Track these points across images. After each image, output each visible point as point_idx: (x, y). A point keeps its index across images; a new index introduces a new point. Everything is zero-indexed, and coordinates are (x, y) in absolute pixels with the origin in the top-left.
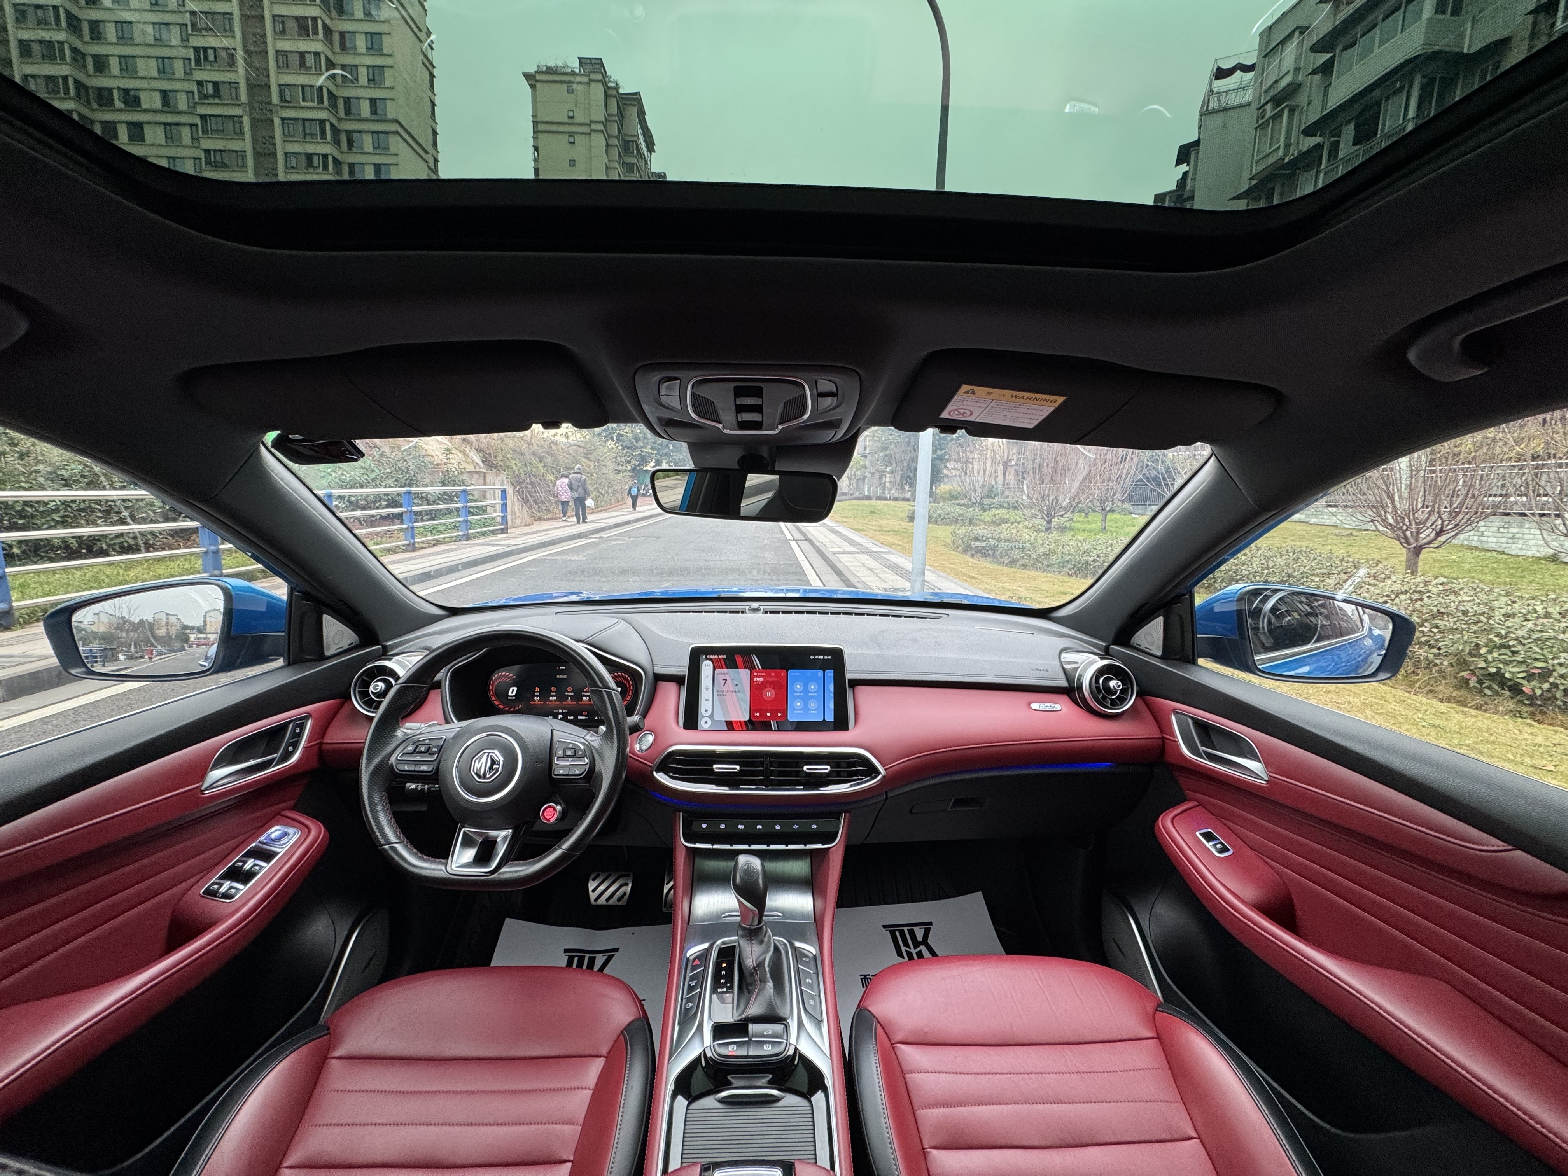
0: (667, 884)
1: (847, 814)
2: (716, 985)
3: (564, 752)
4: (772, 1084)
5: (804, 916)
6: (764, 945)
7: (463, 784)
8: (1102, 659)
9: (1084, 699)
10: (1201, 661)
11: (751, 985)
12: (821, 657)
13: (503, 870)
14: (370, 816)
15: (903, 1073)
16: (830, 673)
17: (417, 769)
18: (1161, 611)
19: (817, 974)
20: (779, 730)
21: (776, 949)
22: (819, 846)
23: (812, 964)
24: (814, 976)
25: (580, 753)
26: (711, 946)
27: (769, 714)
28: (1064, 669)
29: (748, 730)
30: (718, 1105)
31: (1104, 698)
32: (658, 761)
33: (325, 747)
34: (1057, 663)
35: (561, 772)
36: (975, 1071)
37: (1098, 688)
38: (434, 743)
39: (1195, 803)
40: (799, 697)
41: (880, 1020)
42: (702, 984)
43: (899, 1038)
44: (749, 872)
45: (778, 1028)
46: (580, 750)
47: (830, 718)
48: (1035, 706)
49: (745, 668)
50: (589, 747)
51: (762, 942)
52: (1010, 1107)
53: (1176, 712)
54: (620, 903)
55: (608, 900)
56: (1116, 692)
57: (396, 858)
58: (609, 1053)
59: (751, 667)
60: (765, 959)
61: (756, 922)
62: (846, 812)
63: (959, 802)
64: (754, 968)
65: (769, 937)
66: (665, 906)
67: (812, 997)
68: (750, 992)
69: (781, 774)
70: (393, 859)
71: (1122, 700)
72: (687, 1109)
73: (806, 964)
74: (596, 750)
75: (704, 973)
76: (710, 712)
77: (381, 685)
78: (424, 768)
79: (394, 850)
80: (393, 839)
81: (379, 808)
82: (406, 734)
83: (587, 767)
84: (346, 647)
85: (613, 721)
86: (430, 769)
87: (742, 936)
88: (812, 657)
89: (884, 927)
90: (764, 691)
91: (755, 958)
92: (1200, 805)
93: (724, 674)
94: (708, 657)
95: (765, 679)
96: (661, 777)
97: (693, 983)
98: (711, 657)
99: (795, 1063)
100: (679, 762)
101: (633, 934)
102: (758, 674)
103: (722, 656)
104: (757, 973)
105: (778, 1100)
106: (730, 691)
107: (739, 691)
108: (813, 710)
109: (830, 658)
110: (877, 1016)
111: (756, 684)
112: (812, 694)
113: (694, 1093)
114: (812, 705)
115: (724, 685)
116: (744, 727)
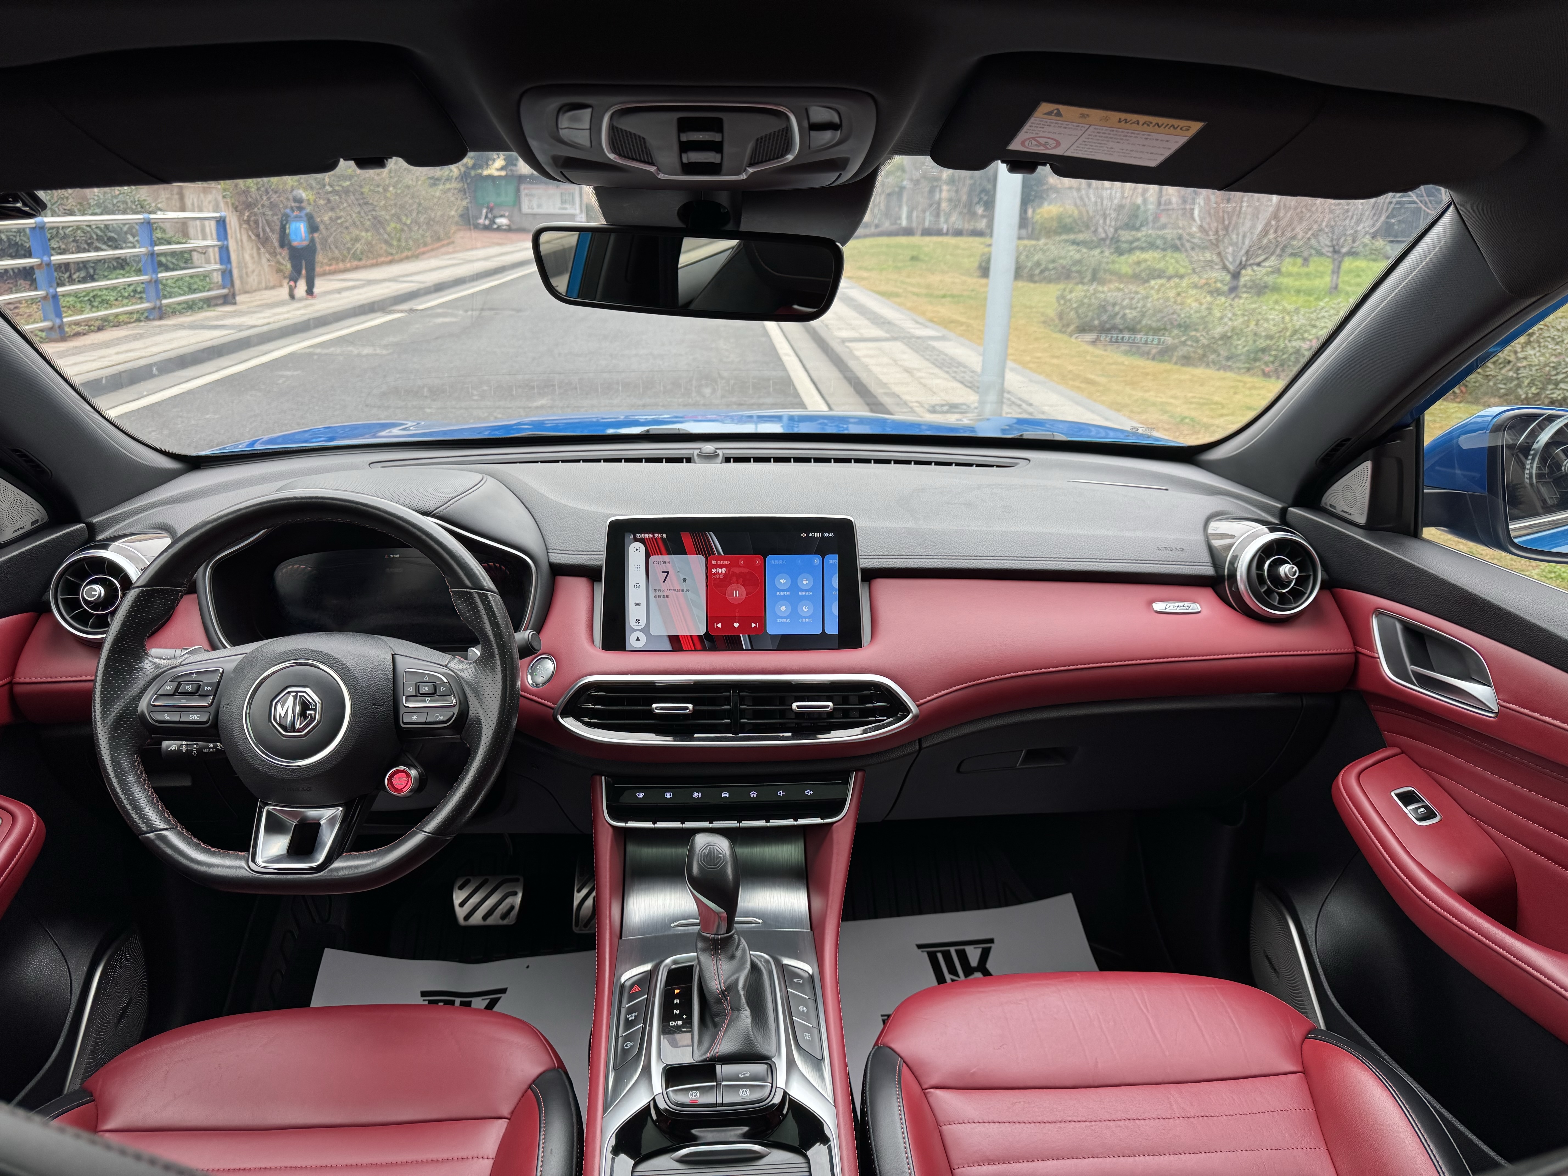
0: (579, 891)
1: (860, 774)
2: (667, 1016)
3: (417, 688)
4: (749, 1137)
5: (794, 921)
6: (735, 963)
7: (261, 740)
8: (1271, 529)
9: (1237, 595)
10: (1429, 533)
11: (718, 1015)
12: (819, 535)
13: (336, 864)
14: (118, 790)
15: (938, 1125)
16: (833, 560)
17: (183, 719)
18: (1370, 452)
19: (816, 1000)
20: (753, 649)
21: (754, 967)
22: (817, 821)
23: (808, 988)
24: (811, 1004)
25: (443, 689)
26: (656, 969)
27: (736, 625)
28: (1211, 549)
29: (704, 649)
30: (678, 1165)
31: (1269, 592)
32: (562, 701)
33: (18, 689)
34: (1200, 537)
35: (415, 718)
36: (1040, 1119)
37: (1260, 577)
38: (205, 679)
39: (1397, 750)
40: (784, 598)
41: (907, 1059)
42: (646, 1019)
43: (934, 1081)
44: (711, 857)
45: (760, 1069)
46: (444, 685)
47: (833, 629)
48: (1158, 606)
49: (698, 553)
50: (458, 679)
51: (732, 957)
52: (1086, 1161)
53: (1379, 612)
54: (505, 922)
55: (485, 918)
56: (1290, 582)
57: (169, 851)
58: (512, 1113)
59: (706, 551)
60: (737, 980)
61: (724, 929)
62: (856, 771)
63: (1033, 756)
64: (723, 992)
65: (744, 950)
66: (577, 925)
67: (808, 1030)
68: (716, 1025)
69: (757, 715)
70: (165, 853)
71: (1297, 595)
72: (633, 1172)
73: (798, 987)
74: (467, 683)
75: (648, 1003)
76: (643, 623)
77: (98, 590)
78: (195, 717)
79: (164, 839)
80: (159, 823)
81: (131, 779)
82: (157, 666)
83: (456, 710)
84: (28, 527)
85: (492, 638)
86: (204, 719)
87: (704, 950)
88: (804, 535)
90: (729, 589)
91: (723, 978)
92: (1403, 752)
93: (664, 563)
94: (638, 536)
95: (729, 570)
96: (570, 724)
97: (631, 1017)
98: (642, 536)
99: (785, 1112)
100: (597, 700)
101: (528, 967)
102: (719, 563)
103: (660, 535)
104: (727, 999)
105: (760, 1156)
106: (674, 590)
107: (688, 590)
108: (806, 618)
109: (832, 535)
110: (902, 1054)
111: (716, 579)
112: (804, 593)
113: (644, 1151)
114: (805, 609)
115: (664, 581)
116: (698, 646)
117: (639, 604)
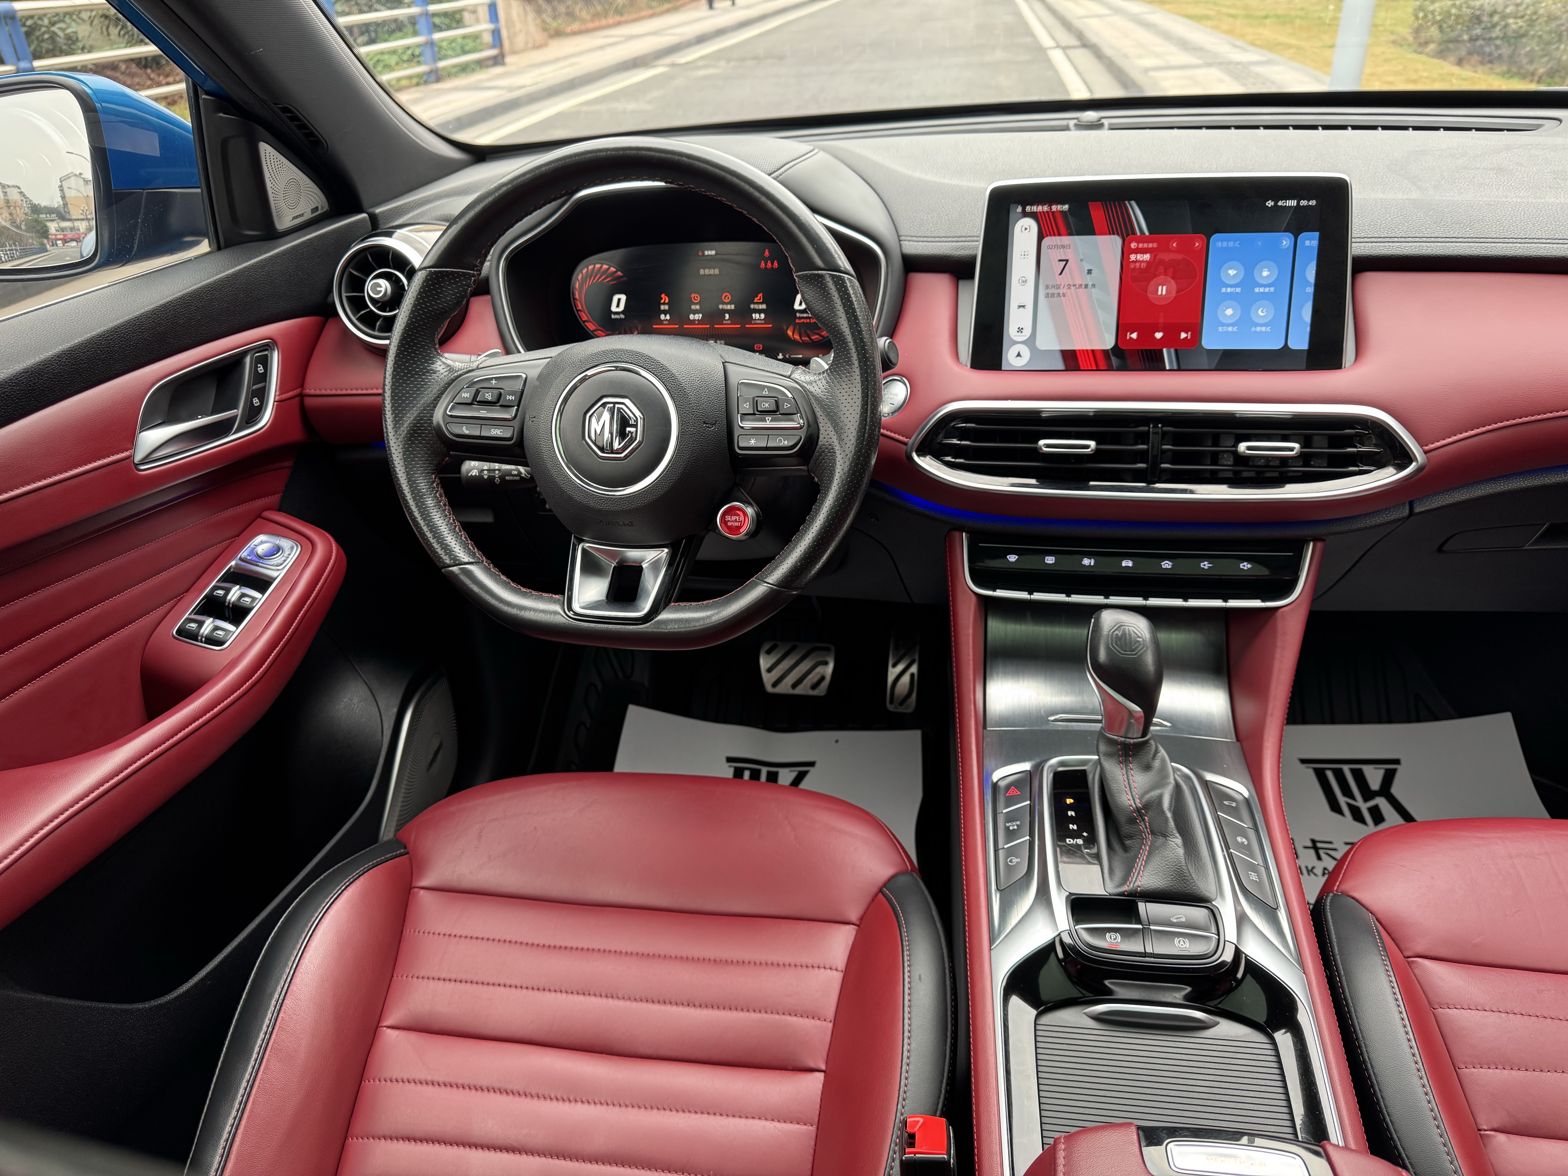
0: (894, 666)
1: (1319, 545)
2: (1061, 832)
3: (755, 404)
4: (1192, 1001)
5: (1216, 726)
6: (1154, 775)
7: (572, 462)
11: (1130, 837)
12: (1292, 203)
13: (664, 616)
14: (417, 514)
15: (1433, 1007)
16: (1310, 241)
17: (484, 433)
19: (1257, 830)
20: (1179, 369)
21: (1176, 783)
22: (1256, 603)
23: (1245, 813)
24: (1252, 834)
25: (786, 406)
26: (1038, 769)
27: (1159, 335)
29: (1110, 368)
30: (1092, 1024)
32: (920, 434)
33: (308, 401)
35: (753, 442)
38: (506, 386)
40: (1232, 296)
41: (1380, 916)
42: (1032, 828)
43: (1420, 948)
44: (1123, 640)
45: (1197, 914)
46: (787, 400)
47: (1300, 341)
49: (1111, 232)
50: (806, 394)
51: (1147, 768)
54: (815, 693)
55: (794, 686)
57: (475, 589)
58: (862, 919)
59: (1126, 231)
60: (1160, 796)
61: (1137, 731)
62: (1315, 540)
63: (1553, 531)
64: (1138, 810)
65: (1163, 761)
66: (891, 702)
67: (1253, 868)
68: (1132, 850)
69: (1176, 458)
70: (472, 591)
72: (1035, 1024)
73: (1234, 812)
74: (817, 399)
75: (1034, 812)
76: (1027, 332)
77: (384, 285)
78: (496, 432)
79: (469, 574)
80: (464, 557)
81: (430, 502)
82: (451, 369)
83: (803, 434)
84: (308, 216)
85: (849, 338)
86: (508, 435)
87: (1109, 755)
88: (1270, 203)
89: (1303, 761)
90: (1152, 283)
91: (1137, 792)
93: (1063, 247)
94: (1028, 209)
95: (1156, 256)
96: (928, 464)
97: (1013, 826)
98: (1034, 209)
99: (1239, 975)
100: (963, 434)
101: (837, 741)
102: (1141, 245)
103: (1059, 207)
104: (1144, 820)
105: (1203, 1026)
106: (1074, 285)
107: (1094, 286)
108: (1261, 325)
109: (1313, 203)
110: (1374, 908)
111: (1134, 269)
112: (1262, 290)
113: (1048, 999)
114: (1262, 313)
115: (1061, 274)
116: (1102, 364)
117: (1023, 306)
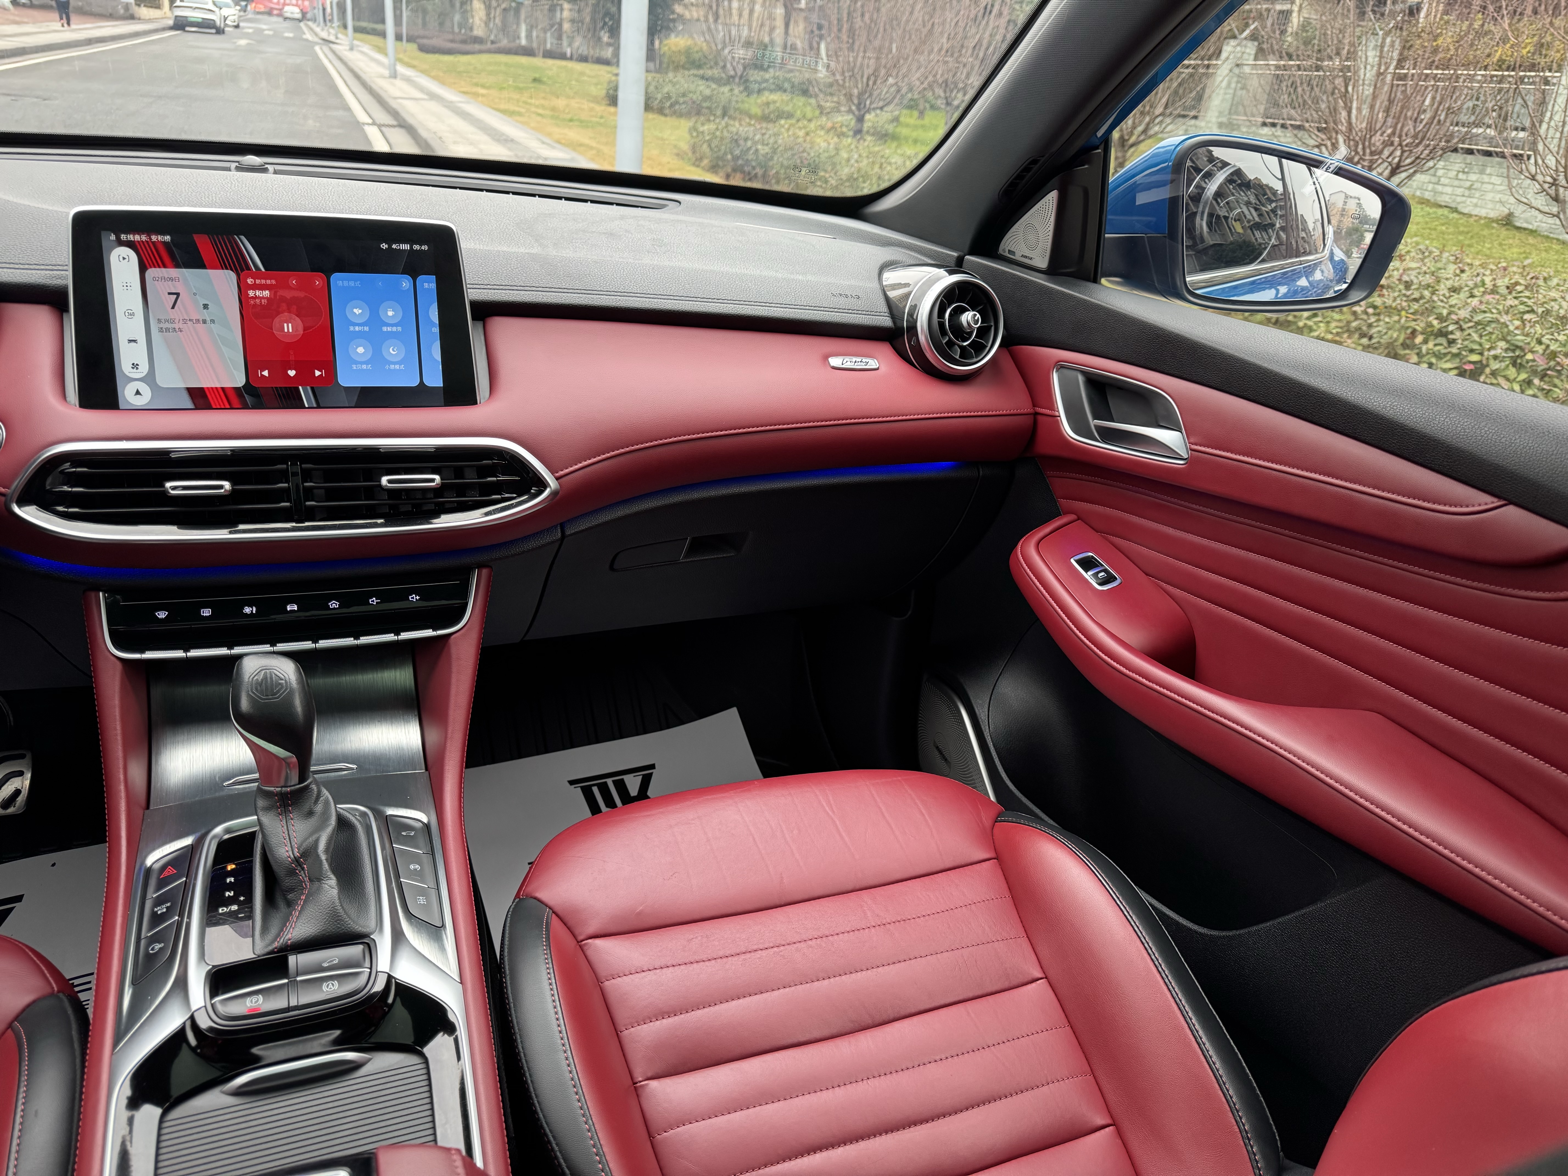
1: (485, 572)
2: (213, 901)
4: (340, 1044)
5: (402, 760)
6: (313, 821)
8: (951, 272)
9: (917, 349)
11: (291, 890)
12: (406, 247)
15: (598, 981)
16: (428, 284)
18: (1055, 181)
19: (433, 854)
20: (319, 407)
21: (343, 823)
22: (429, 633)
23: (422, 840)
24: (427, 859)
26: (200, 841)
27: (292, 373)
28: (887, 299)
29: (245, 407)
30: (231, 1100)
31: (950, 344)
32: (18, 483)
34: (875, 285)
36: (721, 953)
37: (941, 325)
39: (1073, 517)
40: (360, 335)
41: (556, 909)
42: (183, 909)
43: (591, 929)
45: (351, 952)
47: (435, 379)
48: (835, 361)
49: (224, 266)
51: (309, 814)
52: (776, 993)
53: (1061, 366)
56: (970, 334)
59: (239, 266)
60: (317, 842)
61: (294, 778)
62: (480, 566)
63: (698, 546)
64: (296, 860)
65: (327, 802)
67: (422, 892)
68: (290, 904)
69: (330, 494)
71: (979, 348)
72: (160, 1123)
75: (187, 890)
76: (144, 369)
87: (267, 809)
88: (384, 246)
89: (572, 783)
90: (277, 320)
91: (295, 842)
92: (1078, 519)
93: (171, 279)
94: (123, 237)
95: (275, 293)
97: (161, 910)
98: (131, 237)
99: (389, 1002)
100: (76, 480)
101: (54, 865)
102: (258, 282)
103: (160, 238)
104: (303, 869)
105: (355, 1066)
106: (190, 320)
107: (213, 321)
108: (395, 363)
109: (425, 247)
110: (551, 903)
111: (255, 305)
112: (389, 329)
113: (175, 1092)
114: (393, 351)
115: (173, 307)
116: (235, 401)
117: (135, 341)
